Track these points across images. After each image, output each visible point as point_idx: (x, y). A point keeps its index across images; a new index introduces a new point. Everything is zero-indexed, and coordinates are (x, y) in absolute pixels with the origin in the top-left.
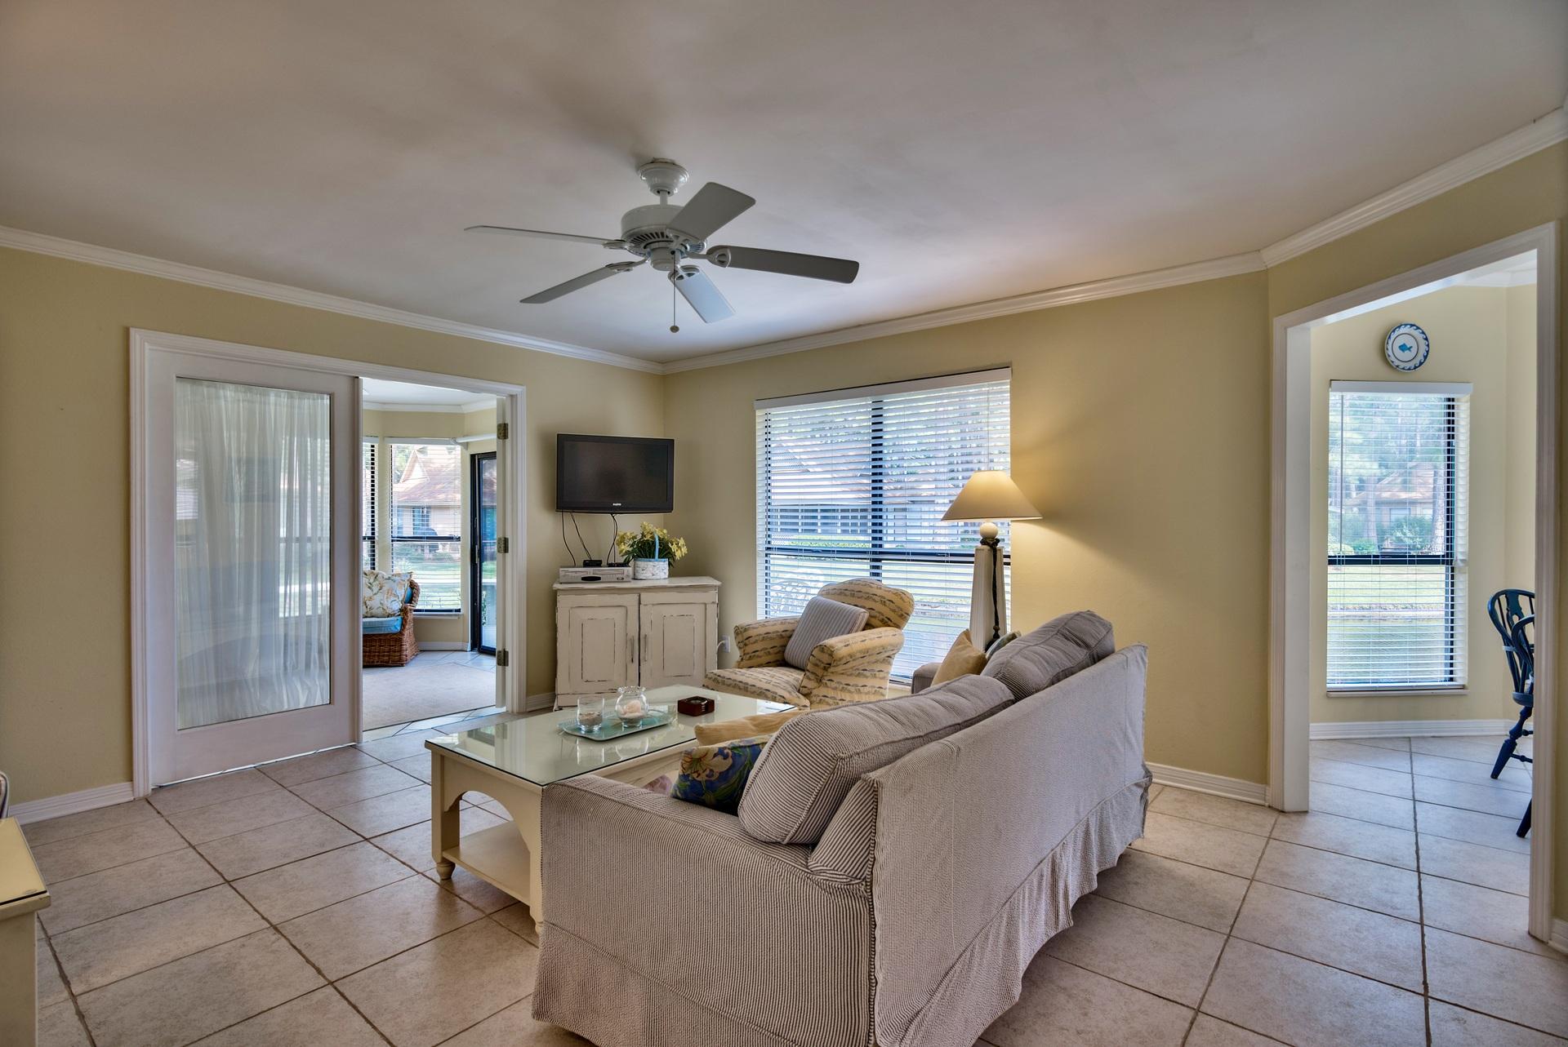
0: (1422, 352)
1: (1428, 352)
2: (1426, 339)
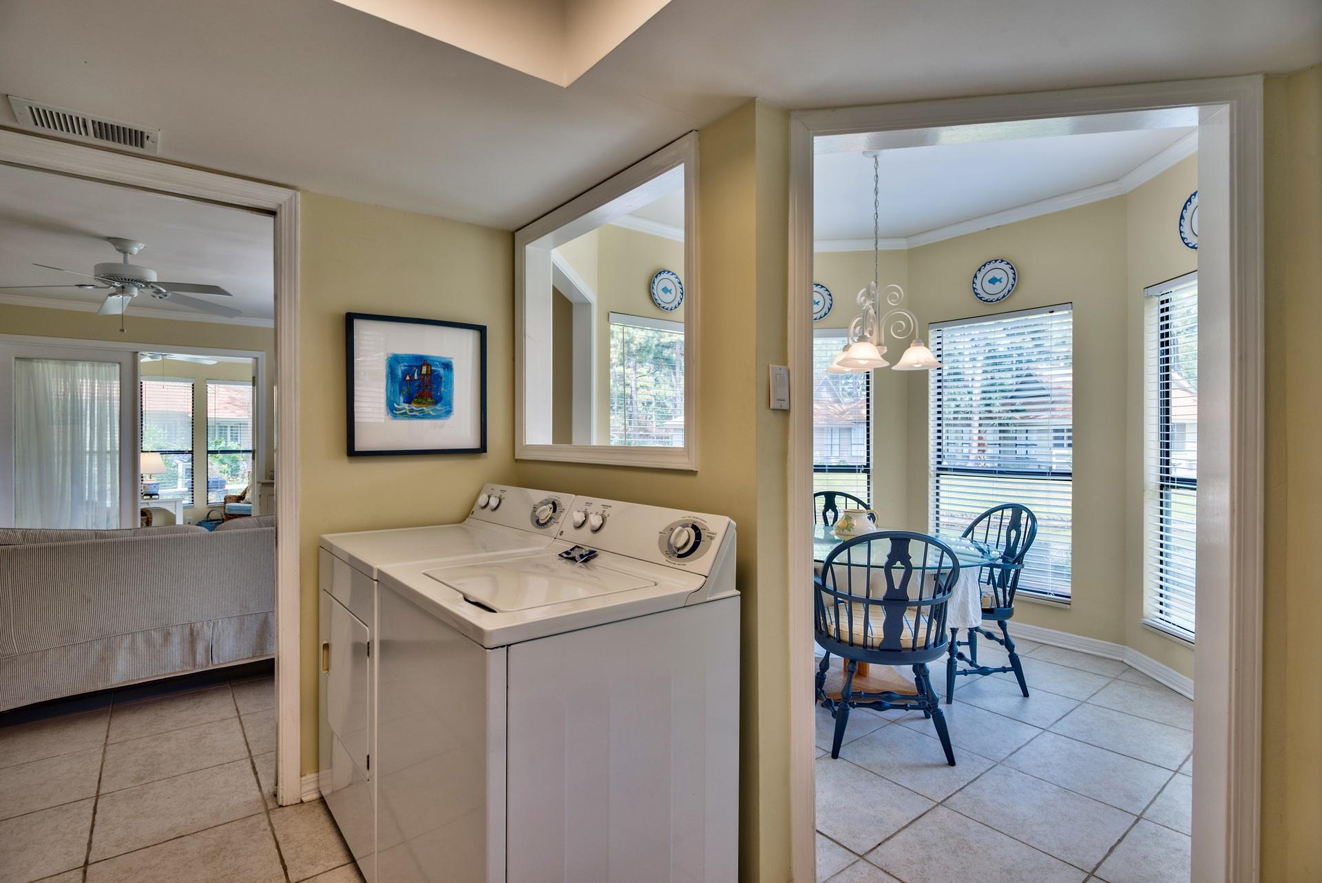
0: (828, 305)
1: (831, 305)
2: (830, 295)
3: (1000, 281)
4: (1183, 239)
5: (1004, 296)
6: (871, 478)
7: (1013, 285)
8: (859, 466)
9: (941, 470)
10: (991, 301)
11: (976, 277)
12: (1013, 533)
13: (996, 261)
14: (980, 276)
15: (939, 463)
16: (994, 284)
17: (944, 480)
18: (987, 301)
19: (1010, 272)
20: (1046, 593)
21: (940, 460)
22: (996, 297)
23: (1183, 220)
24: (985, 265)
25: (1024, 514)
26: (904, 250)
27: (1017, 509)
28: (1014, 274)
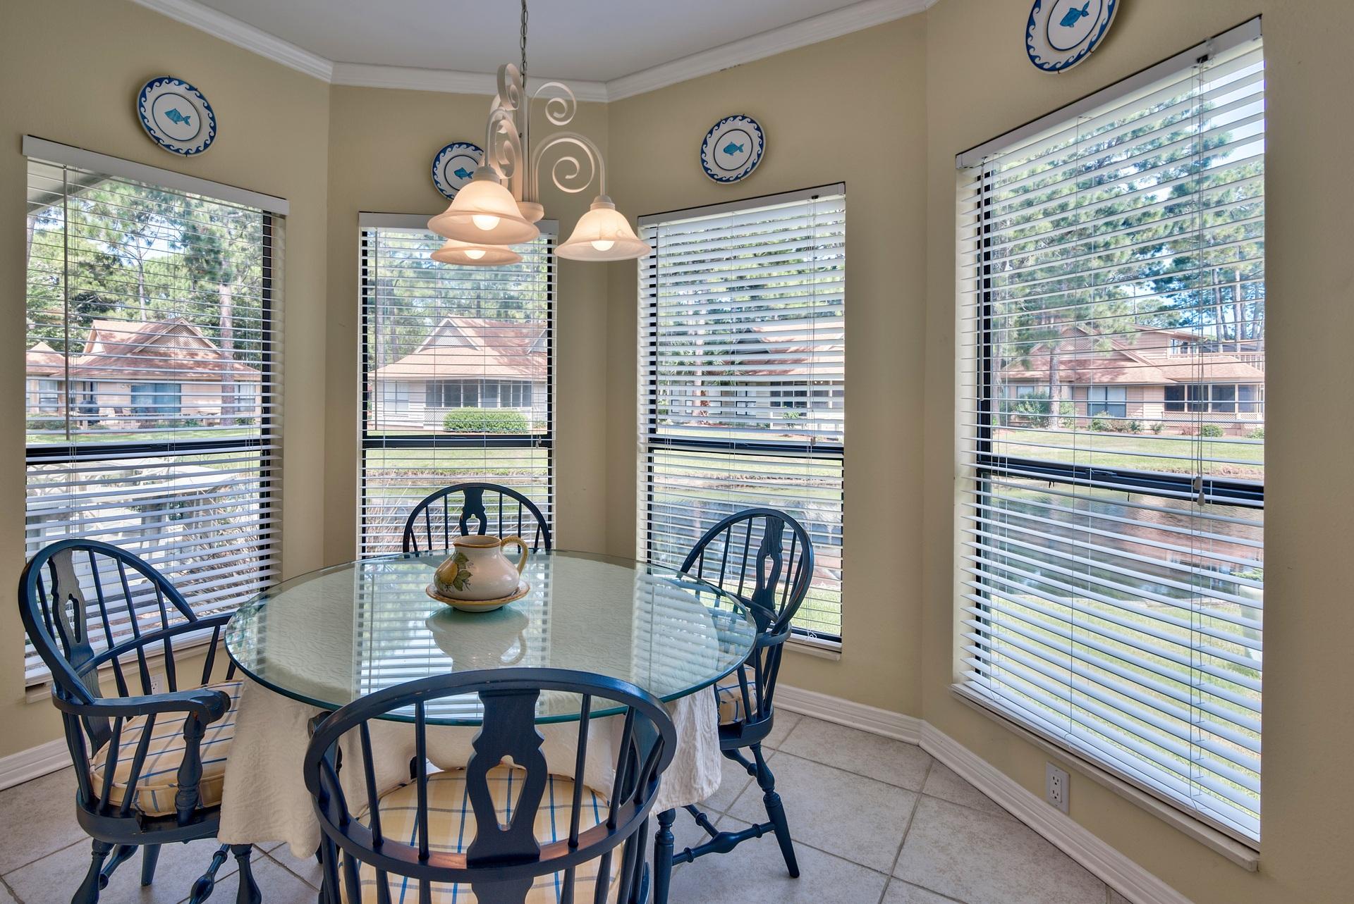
3: (740, 149)
4: (1032, 58)
5: (746, 173)
6: (554, 455)
7: (759, 156)
8: (535, 437)
9: (656, 442)
10: (728, 180)
11: (705, 142)
12: (769, 563)
13: (735, 117)
14: (711, 142)
15: (653, 431)
16: (731, 154)
17: (660, 457)
18: (721, 180)
19: (755, 134)
20: (805, 634)
21: (653, 426)
22: (734, 174)
23: (1032, 27)
24: (718, 125)
25: (788, 529)
26: (603, 103)
27: (776, 520)
28: (761, 137)
